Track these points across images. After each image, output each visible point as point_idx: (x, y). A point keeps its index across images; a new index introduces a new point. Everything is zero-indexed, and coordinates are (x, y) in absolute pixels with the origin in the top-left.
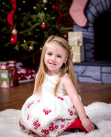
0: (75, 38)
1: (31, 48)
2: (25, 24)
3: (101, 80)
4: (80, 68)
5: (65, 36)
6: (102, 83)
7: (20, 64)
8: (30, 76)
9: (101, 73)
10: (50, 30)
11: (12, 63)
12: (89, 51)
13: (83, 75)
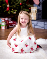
0: (34, 9)
1: (15, 13)
2: (13, 3)
3: (44, 28)
4: (36, 22)
5: (30, 8)
6: (44, 29)
7: (10, 19)
8: (14, 24)
9: (44, 25)
10: (24, 5)
11: (7, 19)
12: (40, 15)
13: (37, 25)
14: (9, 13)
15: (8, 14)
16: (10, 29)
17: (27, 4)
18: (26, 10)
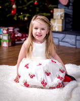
0: (58, 13)
1: (26, 18)
3: (76, 45)
5: (52, 11)
6: (76, 48)
7: (18, 29)
8: (24, 39)
9: (76, 40)
10: (41, 6)
11: (11, 29)
12: (69, 23)
13: (63, 40)
14: (15, 18)
15: (14, 20)
16: (16, 46)
17: (46, 4)
18: (45, 14)
